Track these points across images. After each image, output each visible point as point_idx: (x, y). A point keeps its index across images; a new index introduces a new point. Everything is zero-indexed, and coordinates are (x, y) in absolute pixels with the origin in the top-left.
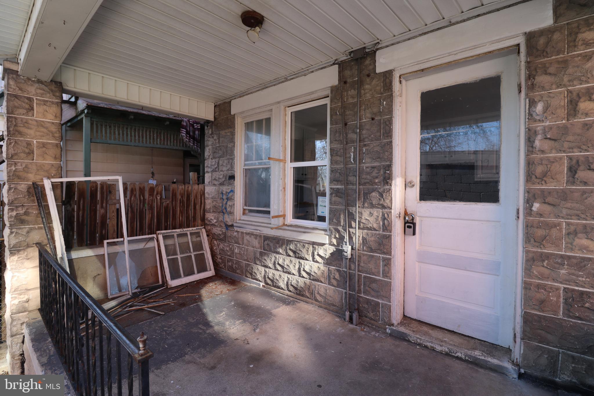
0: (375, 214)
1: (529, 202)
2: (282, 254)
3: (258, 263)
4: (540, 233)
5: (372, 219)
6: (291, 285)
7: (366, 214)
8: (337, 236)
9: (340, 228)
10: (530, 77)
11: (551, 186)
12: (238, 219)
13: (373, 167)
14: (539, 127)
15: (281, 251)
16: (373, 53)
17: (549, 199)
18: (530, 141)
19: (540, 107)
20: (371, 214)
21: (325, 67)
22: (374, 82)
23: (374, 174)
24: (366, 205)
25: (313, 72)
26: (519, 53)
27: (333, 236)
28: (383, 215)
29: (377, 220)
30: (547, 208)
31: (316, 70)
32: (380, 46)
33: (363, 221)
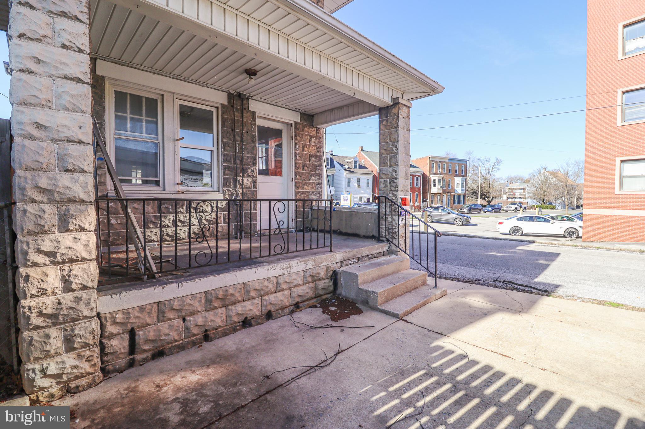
0: (250, 180)
1: (296, 175)
2: (182, 213)
3: (151, 226)
4: (298, 185)
5: (249, 183)
6: (194, 233)
7: (245, 180)
8: (230, 193)
9: (230, 189)
10: (296, 136)
11: (299, 171)
12: (109, 189)
13: (248, 157)
14: (298, 152)
15: (181, 210)
16: (248, 99)
17: (300, 175)
18: (296, 156)
19: (298, 146)
20: (248, 180)
21: (218, 90)
22: (248, 114)
23: (249, 160)
24: (245, 176)
25: (209, 87)
26: (292, 126)
27: (227, 194)
28: (253, 180)
29: (251, 183)
30: (299, 177)
31: (212, 88)
32: (253, 98)
33: (245, 184)
